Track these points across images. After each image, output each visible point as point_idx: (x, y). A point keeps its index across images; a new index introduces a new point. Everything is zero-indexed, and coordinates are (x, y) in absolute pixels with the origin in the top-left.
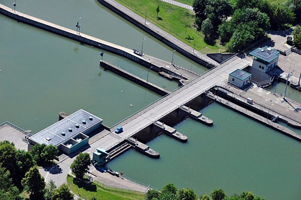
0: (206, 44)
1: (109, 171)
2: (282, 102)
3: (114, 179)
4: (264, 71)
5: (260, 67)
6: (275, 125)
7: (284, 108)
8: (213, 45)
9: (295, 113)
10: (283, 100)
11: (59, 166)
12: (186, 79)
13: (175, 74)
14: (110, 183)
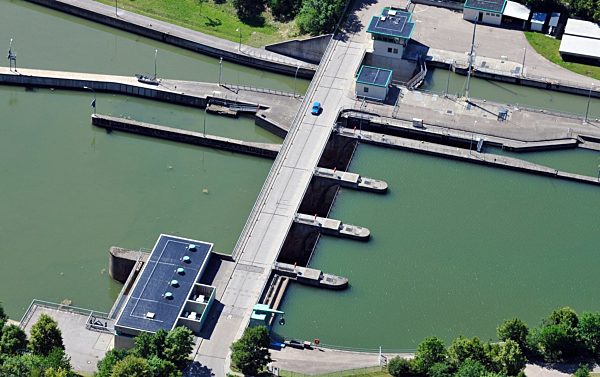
0: (247, 26)
1: (288, 342)
2: (468, 108)
3: (308, 357)
4: (399, 55)
5: (390, 50)
6: (489, 157)
7: (479, 119)
8: (262, 26)
9: (503, 124)
10: (466, 104)
11: (198, 364)
12: (265, 108)
13: (238, 103)
14: (308, 366)
